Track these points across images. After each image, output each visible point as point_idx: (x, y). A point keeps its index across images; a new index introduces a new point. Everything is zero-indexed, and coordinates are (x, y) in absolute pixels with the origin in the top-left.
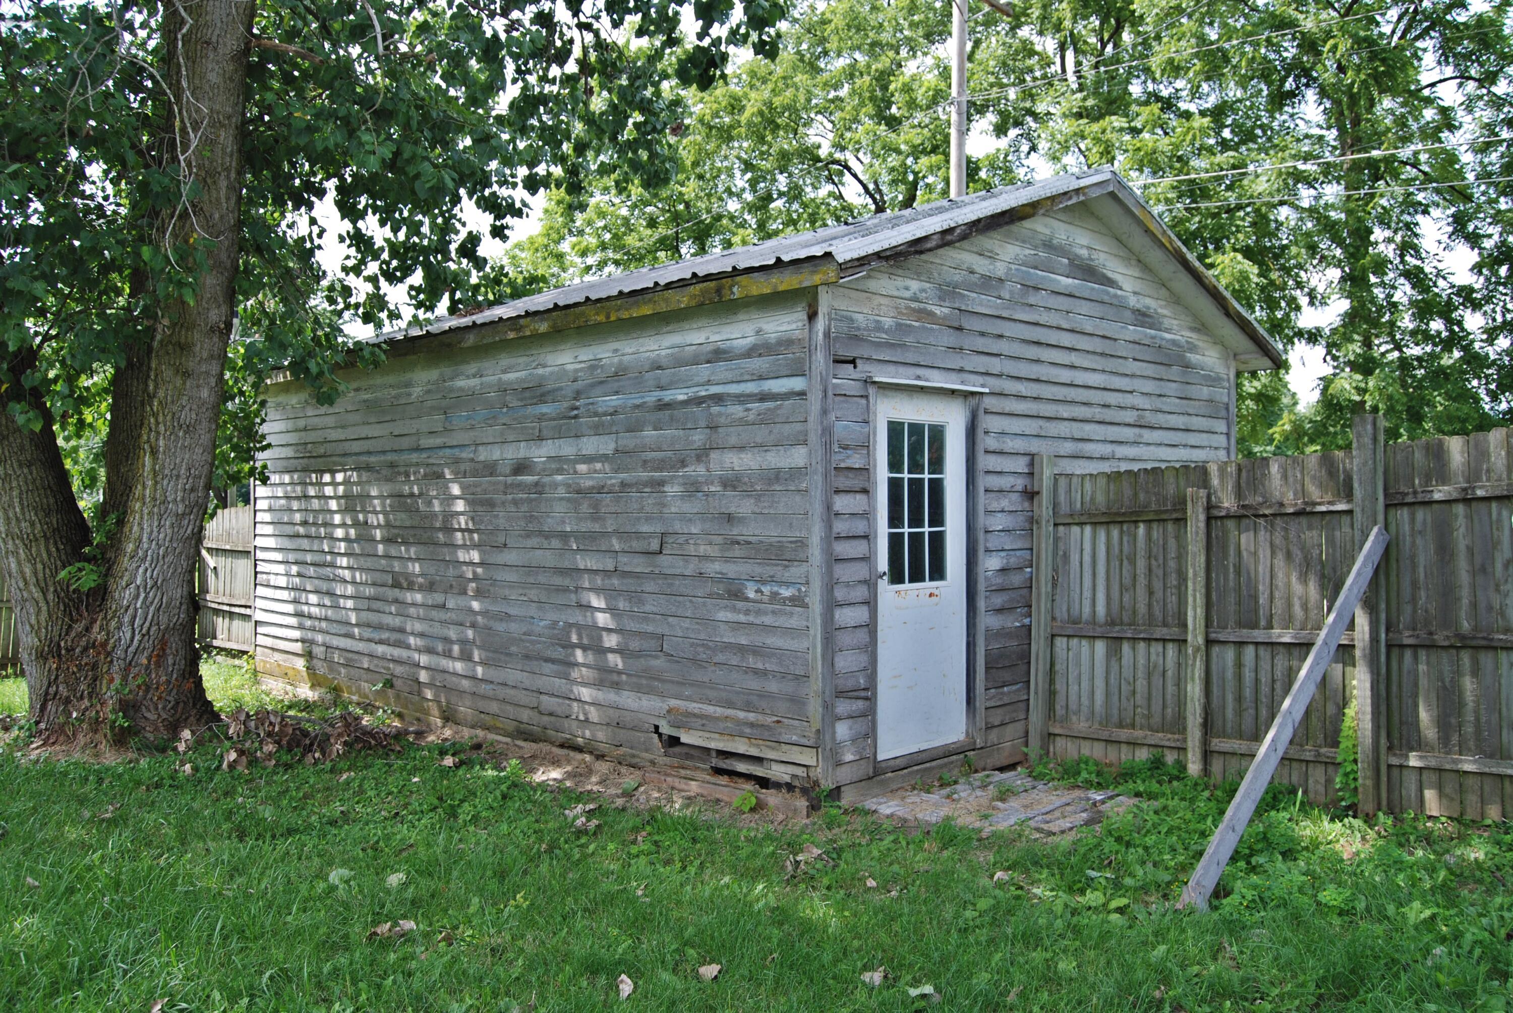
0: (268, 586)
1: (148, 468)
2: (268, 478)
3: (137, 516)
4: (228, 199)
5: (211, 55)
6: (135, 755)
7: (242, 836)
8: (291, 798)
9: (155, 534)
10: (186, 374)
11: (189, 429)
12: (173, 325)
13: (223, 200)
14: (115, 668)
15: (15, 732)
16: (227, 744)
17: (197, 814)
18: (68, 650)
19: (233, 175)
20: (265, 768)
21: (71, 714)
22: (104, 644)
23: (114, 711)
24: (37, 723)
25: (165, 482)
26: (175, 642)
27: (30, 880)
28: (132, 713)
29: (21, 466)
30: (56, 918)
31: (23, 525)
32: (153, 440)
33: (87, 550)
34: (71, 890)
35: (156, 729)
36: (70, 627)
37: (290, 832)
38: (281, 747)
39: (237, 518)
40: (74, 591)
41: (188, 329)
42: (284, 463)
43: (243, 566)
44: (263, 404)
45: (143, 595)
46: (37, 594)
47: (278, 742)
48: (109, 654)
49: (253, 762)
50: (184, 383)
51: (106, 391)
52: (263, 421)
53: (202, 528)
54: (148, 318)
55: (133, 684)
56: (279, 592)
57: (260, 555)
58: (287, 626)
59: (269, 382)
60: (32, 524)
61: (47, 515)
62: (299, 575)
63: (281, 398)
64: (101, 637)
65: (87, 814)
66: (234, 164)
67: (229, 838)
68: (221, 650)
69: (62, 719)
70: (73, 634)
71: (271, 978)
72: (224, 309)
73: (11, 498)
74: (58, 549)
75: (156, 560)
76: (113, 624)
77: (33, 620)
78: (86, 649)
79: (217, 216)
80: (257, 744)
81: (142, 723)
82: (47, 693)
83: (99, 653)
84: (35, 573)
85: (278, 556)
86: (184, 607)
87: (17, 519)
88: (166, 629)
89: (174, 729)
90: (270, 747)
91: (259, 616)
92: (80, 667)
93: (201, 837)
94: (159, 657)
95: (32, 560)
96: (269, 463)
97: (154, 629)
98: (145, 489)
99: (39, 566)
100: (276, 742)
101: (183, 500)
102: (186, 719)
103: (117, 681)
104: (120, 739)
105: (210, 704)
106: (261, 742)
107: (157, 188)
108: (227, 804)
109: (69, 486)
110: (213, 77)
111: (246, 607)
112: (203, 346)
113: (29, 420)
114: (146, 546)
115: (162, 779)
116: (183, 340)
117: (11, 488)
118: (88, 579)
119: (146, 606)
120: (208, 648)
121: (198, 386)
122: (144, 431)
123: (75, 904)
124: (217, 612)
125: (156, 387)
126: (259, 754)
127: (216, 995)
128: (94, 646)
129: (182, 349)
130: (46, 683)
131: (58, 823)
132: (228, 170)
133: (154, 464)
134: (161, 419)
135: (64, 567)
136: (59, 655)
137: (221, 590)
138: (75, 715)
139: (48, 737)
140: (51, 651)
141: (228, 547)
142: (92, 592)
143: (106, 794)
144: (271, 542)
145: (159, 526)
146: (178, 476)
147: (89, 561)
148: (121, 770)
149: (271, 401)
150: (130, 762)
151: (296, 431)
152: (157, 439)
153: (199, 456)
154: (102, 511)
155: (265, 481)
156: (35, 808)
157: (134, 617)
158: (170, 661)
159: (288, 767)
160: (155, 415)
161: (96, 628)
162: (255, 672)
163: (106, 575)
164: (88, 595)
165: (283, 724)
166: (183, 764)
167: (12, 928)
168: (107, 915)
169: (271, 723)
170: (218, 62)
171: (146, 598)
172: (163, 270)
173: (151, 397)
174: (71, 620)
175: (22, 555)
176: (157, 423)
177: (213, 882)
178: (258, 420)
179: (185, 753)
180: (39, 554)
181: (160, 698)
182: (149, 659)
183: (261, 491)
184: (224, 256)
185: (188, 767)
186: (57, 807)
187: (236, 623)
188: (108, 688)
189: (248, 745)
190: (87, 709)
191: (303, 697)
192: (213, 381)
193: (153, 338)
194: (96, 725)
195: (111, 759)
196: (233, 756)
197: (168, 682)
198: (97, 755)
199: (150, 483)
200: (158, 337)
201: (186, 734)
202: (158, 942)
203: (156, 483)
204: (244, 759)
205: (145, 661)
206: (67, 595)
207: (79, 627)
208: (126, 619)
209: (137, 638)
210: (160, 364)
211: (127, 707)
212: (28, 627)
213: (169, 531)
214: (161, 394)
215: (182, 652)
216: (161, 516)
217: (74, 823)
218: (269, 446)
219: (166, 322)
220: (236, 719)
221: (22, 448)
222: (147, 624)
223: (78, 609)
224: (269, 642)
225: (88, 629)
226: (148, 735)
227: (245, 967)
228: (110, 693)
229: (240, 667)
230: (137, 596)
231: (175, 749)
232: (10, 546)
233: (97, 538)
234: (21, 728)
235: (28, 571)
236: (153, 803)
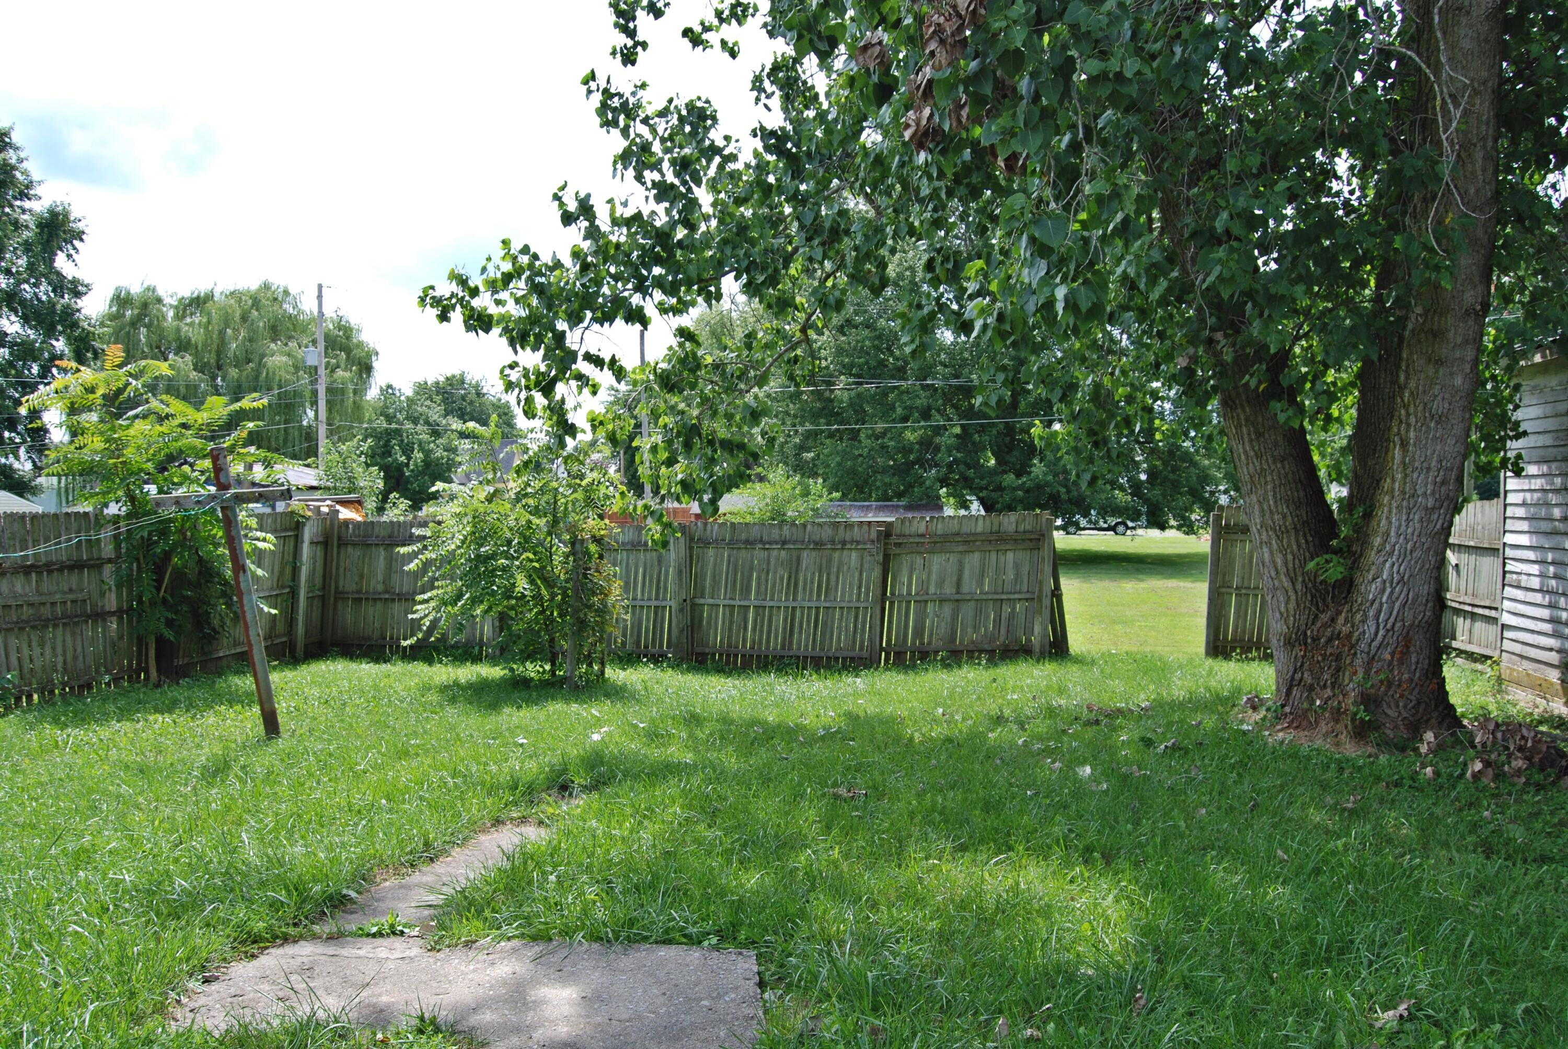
0: (1518, 587)
1: (1397, 461)
2: (1522, 469)
3: (1386, 509)
4: (1484, 170)
5: (1464, 21)
6: (1373, 750)
7: (1489, 852)
8: (1546, 823)
9: (1403, 528)
10: (1439, 362)
11: (1441, 419)
12: (1426, 312)
13: (1479, 173)
14: (1358, 662)
15: (1263, 713)
16: (1471, 752)
17: (1439, 821)
18: (1314, 640)
19: (1490, 144)
20: (1514, 785)
21: (1314, 702)
22: (1349, 636)
23: (1355, 703)
24: (1283, 706)
25: (1415, 475)
26: (1419, 640)
27: (1280, 853)
28: (1372, 707)
29: (1274, 462)
30: (1305, 895)
31: (1276, 517)
32: (1403, 432)
33: (1334, 542)
34: (1317, 871)
35: (1396, 727)
36: (1316, 616)
37: (1543, 859)
38: (1531, 764)
39: (1483, 512)
40: (1321, 583)
41: (1441, 315)
42: (1541, 452)
43: (1489, 564)
44: (1517, 388)
45: (1388, 590)
46: (1287, 584)
47: (1529, 759)
48: (1352, 646)
49: (1499, 776)
50: (1437, 372)
51: (1352, 384)
52: (1517, 407)
53: (1451, 524)
54: (1400, 308)
55: (1375, 679)
56: (1530, 594)
57: (1509, 552)
58: (1539, 633)
59: (1522, 363)
60: (1284, 517)
61: (1298, 508)
62: (1556, 577)
63: (1539, 381)
64: (1346, 629)
65: (1329, 800)
66: (1491, 132)
67: (1474, 851)
68: (1460, 652)
69: (1305, 705)
70: (1319, 624)
71: (1526, 1011)
72: (1480, 289)
73: (1266, 491)
74: (1307, 541)
75: (1403, 555)
76: (1358, 617)
77: (1283, 609)
78: (1330, 640)
79: (1472, 191)
80: (1503, 758)
81: (1382, 719)
82: (1293, 678)
83: (1344, 645)
84: (1286, 564)
85: (1531, 555)
86: (1430, 604)
87: (1271, 512)
88: (1411, 626)
89: (1416, 731)
90: (1519, 763)
91: (1507, 619)
92: (1324, 656)
93: (1446, 845)
94: (1403, 654)
95: (1283, 550)
96: (1523, 452)
97: (1398, 625)
98: (1394, 482)
99: (1290, 557)
100: (1526, 758)
101: (1433, 493)
102: (1427, 721)
103: (1360, 675)
104: (1361, 732)
105: (1452, 708)
106: (1509, 756)
107: (1410, 173)
108: (1470, 816)
109: (1317, 478)
110: (1466, 44)
111: (1490, 608)
112: (1456, 331)
113: (1289, 418)
114: (1393, 540)
115: (1402, 778)
116: (1435, 327)
117: (1266, 483)
118: (1335, 571)
119: (1392, 601)
120: (1448, 649)
121: (1451, 374)
122: (1395, 423)
123: (1321, 885)
124: (1457, 612)
125: (1407, 378)
126: (1506, 768)
127: (1465, 1011)
128: (1338, 638)
129: (1435, 336)
130: (1292, 669)
131: (1303, 804)
132: (1484, 139)
133: (1404, 457)
134: (1412, 410)
135: (1312, 559)
136: (1306, 644)
137: (1463, 588)
138: (1318, 703)
139: (1292, 721)
140: (1297, 639)
141: (1472, 543)
142: (1338, 584)
143: (1347, 784)
144: (1524, 540)
145: (1408, 520)
146: (1429, 469)
147: (1335, 553)
148: (1361, 762)
149: (1526, 384)
150: (1370, 756)
151: (1556, 416)
152: (1408, 431)
153: (1451, 447)
154: (1347, 505)
155: (1518, 472)
156: (1281, 786)
157: (1379, 612)
158: (1414, 659)
159: (1539, 787)
160: (1406, 407)
161: (1341, 619)
162: (1500, 680)
163: (1351, 568)
164: (1334, 587)
165: (1536, 742)
166: (1424, 766)
167: (1266, 894)
168: (1351, 902)
169: (1523, 737)
170: (1471, 26)
171: (1392, 593)
172: (1419, 256)
173: (1402, 388)
174: (1318, 609)
175: (1275, 546)
176: (1408, 415)
177: (1458, 895)
178: (1511, 407)
179: (1426, 755)
180: (1289, 545)
181: (1402, 696)
182: (1393, 654)
183: (1512, 483)
184: (1480, 233)
185: (1429, 770)
186: (1302, 789)
187: (1478, 625)
188: (1351, 680)
189: (1493, 756)
190: (1329, 698)
191: (1556, 712)
192: (1467, 368)
193: (1404, 328)
194: (1337, 714)
195: (1351, 750)
196: (1478, 766)
197: (1411, 680)
198: (1337, 744)
199: (1399, 476)
200: (1410, 326)
201: (1429, 736)
202: (1402, 941)
203: (1406, 476)
204: (1490, 771)
205: (1388, 657)
206: (1314, 586)
207: (1325, 617)
208: (1371, 613)
209: (1381, 632)
210: (1411, 353)
211: (1368, 700)
212: (1278, 615)
213: (1418, 526)
214: (1412, 384)
215: (1426, 652)
216: (1410, 509)
217: (1318, 808)
218: (1525, 433)
219: (1419, 310)
220: (1483, 726)
221: (1276, 444)
222: (1392, 620)
223: (1324, 600)
224: (1518, 648)
225: (1333, 620)
226: (1388, 732)
227: (1496, 991)
228: (1352, 685)
229: (1482, 673)
230: (1383, 591)
231: (1416, 750)
232: (1264, 537)
233: (1344, 531)
234: (1268, 710)
235: (1279, 561)
236: (1393, 801)
